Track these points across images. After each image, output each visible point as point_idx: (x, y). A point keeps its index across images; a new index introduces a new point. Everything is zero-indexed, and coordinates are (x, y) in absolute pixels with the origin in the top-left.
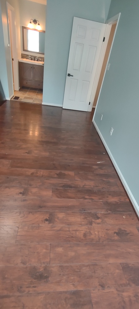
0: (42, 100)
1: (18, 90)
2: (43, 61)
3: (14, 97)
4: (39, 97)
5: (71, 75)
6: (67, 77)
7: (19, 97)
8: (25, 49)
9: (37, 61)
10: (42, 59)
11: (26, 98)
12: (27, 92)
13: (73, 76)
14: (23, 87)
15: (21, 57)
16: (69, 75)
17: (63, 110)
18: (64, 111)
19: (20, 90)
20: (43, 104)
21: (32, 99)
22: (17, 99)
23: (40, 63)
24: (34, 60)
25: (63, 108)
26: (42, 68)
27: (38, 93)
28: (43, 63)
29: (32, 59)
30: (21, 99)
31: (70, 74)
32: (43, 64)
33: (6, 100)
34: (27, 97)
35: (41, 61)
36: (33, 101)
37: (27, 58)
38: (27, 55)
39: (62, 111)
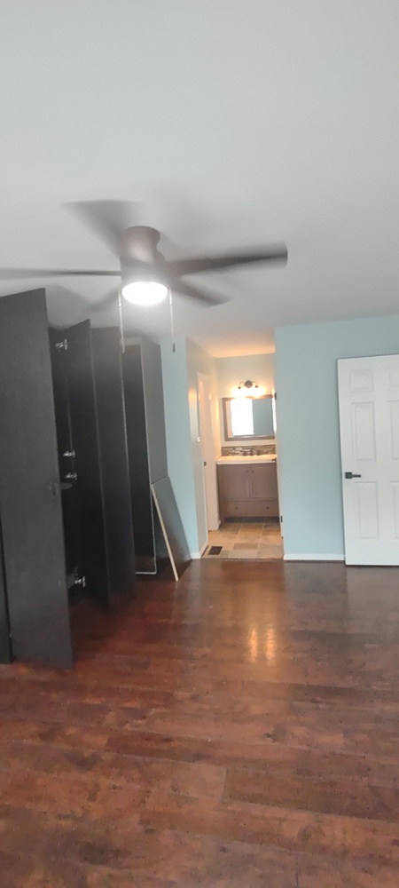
0: (281, 548)
1: (217, 528)
2: (273, 452)
3: (209, 549)
4: (271, 539)
5: (353, 474)
6: (345, 481)
7: (221, 548)
8: (229, 437)
9: (259, 454)
10: (272, 450)
11: (237, 547)
12: (239, 532)
13: (359, 476)
14: (228, 520)
15: (220, 454)
16: (349, 475)
17: (349, 570)
18: (351, 573)
19: (221, 527)
20: (287, 557)
21: (255, 546)
22: (218, 553)
23: (266, 458)
24: (252, 454)
25: (347, 563)
26: (272, 468)
27: (269, 528)
28: (274, 456)
29: (245, 454)
30: (227, 552)
31: (350, 473)
32: (275, 460)
33: (191, 560)
34: (243, 546)
35: (267, 453)
36: (258, 553)
37: (234, 454)
38: (234, 448)
39: (345, 574)
